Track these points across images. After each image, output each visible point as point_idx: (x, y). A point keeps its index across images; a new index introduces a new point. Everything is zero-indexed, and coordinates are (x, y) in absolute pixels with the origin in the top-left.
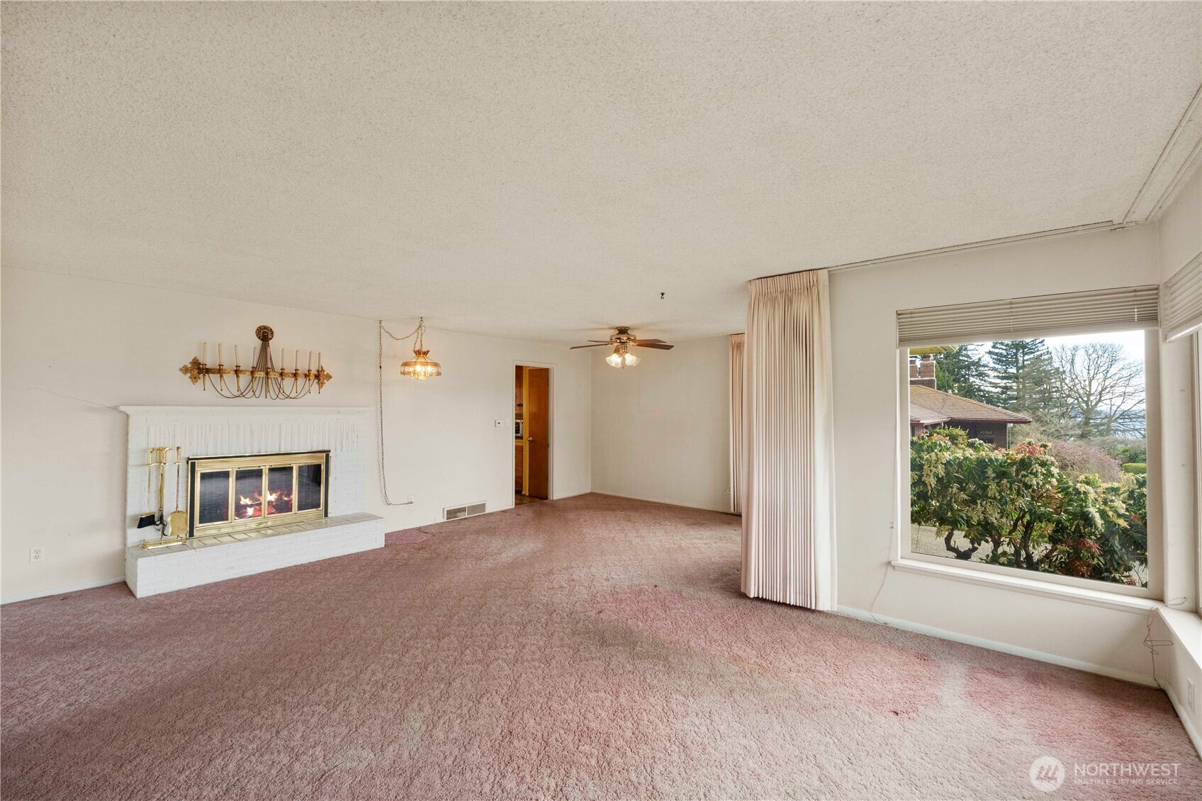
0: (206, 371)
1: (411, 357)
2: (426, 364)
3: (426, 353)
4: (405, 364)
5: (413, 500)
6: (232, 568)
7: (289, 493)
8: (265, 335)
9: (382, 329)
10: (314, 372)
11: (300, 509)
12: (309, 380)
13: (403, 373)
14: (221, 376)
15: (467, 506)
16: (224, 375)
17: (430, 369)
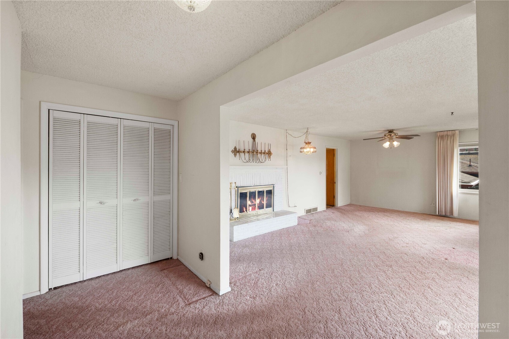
0: (239, 152)
1: (304, 145)
2: (311, 148)
3: (310, 143)
4: (301, 148)
5: (296, 205)
6: (257, 231)
7: (263, 201)
8: (254, 137)
9: (287, 133)
10: (267, 151)
11: (266, 207)
12: (265, 155)
13: (301, 152)
14: (245, 154)
15: (312, 208)
16: (240, 153)
17: (312, 150)
